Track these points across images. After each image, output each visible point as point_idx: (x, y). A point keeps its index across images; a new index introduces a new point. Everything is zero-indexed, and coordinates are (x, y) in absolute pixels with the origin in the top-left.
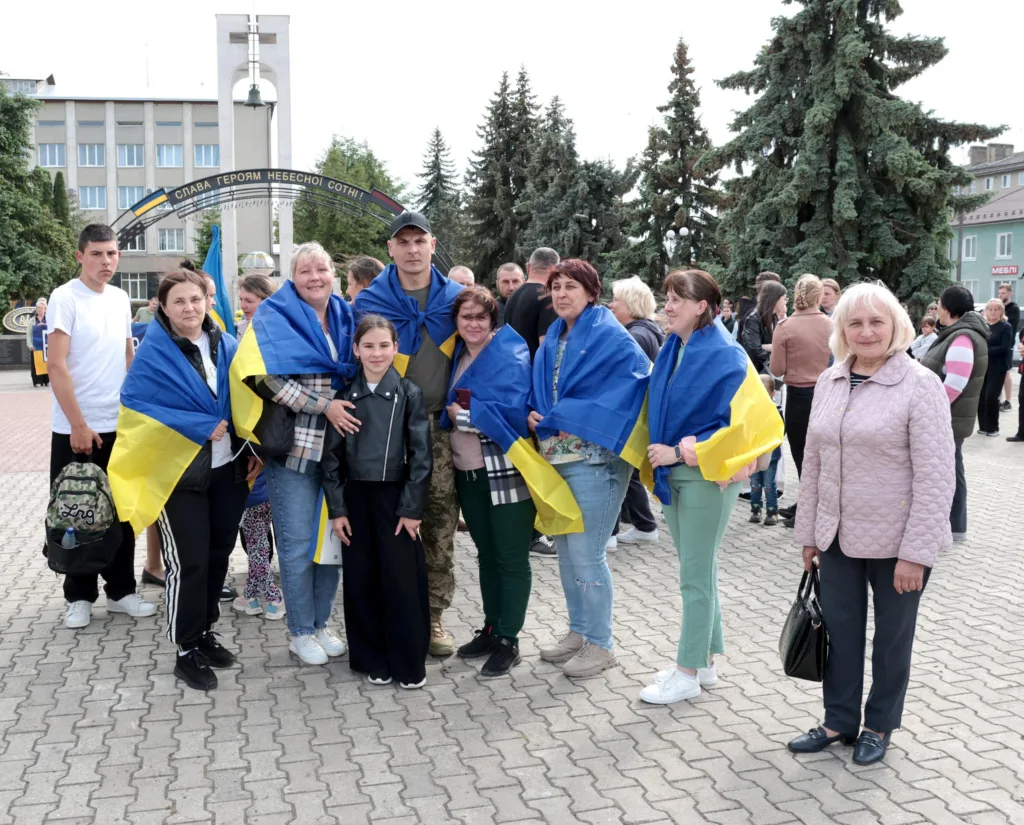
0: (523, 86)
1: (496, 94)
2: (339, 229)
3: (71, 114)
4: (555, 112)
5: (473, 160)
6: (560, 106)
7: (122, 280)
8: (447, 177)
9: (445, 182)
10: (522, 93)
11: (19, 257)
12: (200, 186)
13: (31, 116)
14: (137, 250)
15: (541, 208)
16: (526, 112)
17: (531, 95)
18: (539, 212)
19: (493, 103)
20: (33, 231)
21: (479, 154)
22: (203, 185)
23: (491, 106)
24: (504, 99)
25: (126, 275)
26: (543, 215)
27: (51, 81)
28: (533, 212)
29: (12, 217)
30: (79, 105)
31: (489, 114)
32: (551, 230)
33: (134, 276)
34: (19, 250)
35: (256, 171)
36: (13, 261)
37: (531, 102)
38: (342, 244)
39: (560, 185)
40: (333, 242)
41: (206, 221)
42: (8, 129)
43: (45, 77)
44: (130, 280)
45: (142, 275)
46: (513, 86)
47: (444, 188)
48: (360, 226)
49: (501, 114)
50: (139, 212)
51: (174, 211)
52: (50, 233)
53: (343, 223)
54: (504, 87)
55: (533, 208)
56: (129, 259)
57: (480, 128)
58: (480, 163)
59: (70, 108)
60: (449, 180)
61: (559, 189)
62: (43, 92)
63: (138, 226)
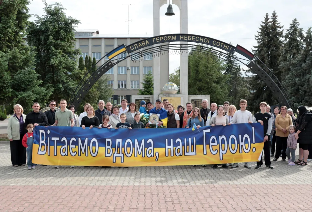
0: (274, 19)
1: (263, 22)
2: (200, 76)
3: (103, 42)
4: (294, 26)
5: (253, 50)
6: (297, 23)
7: (118, 98)
8: (234, 61)
9: (234, 63)
10: (274, 21)
11: (66, 85)
12: (143, 43)
13: (75, 27)
14: (123, 88)
15: (294, 65)
16: (276, 30)
17: (278, 22)
18: (294, 67)
19: (262, 26)
20: (74, 74)
21: (256, 47)
22: (145, 43)
23: (261, 27)
24: (267, 25)
25: (119, 96)
26: (296, 68)
27: (98, 32)
28: (291, 67)
29: (64, 68)
30: (106, 40)
31: (260, 31)
32: (300, 75)
33: (122, 96)
34: (66, 82)
35: (174, 35)
36: (63, 87)
37: (278, 25)
38: (201, 83)
39: (304, 55)
40: (198, 82)
41: (147, 76)
42: (64, 31)
43: (96, 31)
44: (121, 98)
45: (125, 96)
46: (270, 20)
47: (233, 65)
48: (210, 75)
49: (265, 31)
50: (110, 57)
51: (129, 56)
52: (81, 75)
53: (202, 74)
54: (267, 19)
55: (290, 65)
56: (121, 91)
57: (256, 36)
58: (256, 51)
59: (103, 40)
60: (234, 62)
61: (304, 56)
62: (95, 35)
63: (110, 64)
